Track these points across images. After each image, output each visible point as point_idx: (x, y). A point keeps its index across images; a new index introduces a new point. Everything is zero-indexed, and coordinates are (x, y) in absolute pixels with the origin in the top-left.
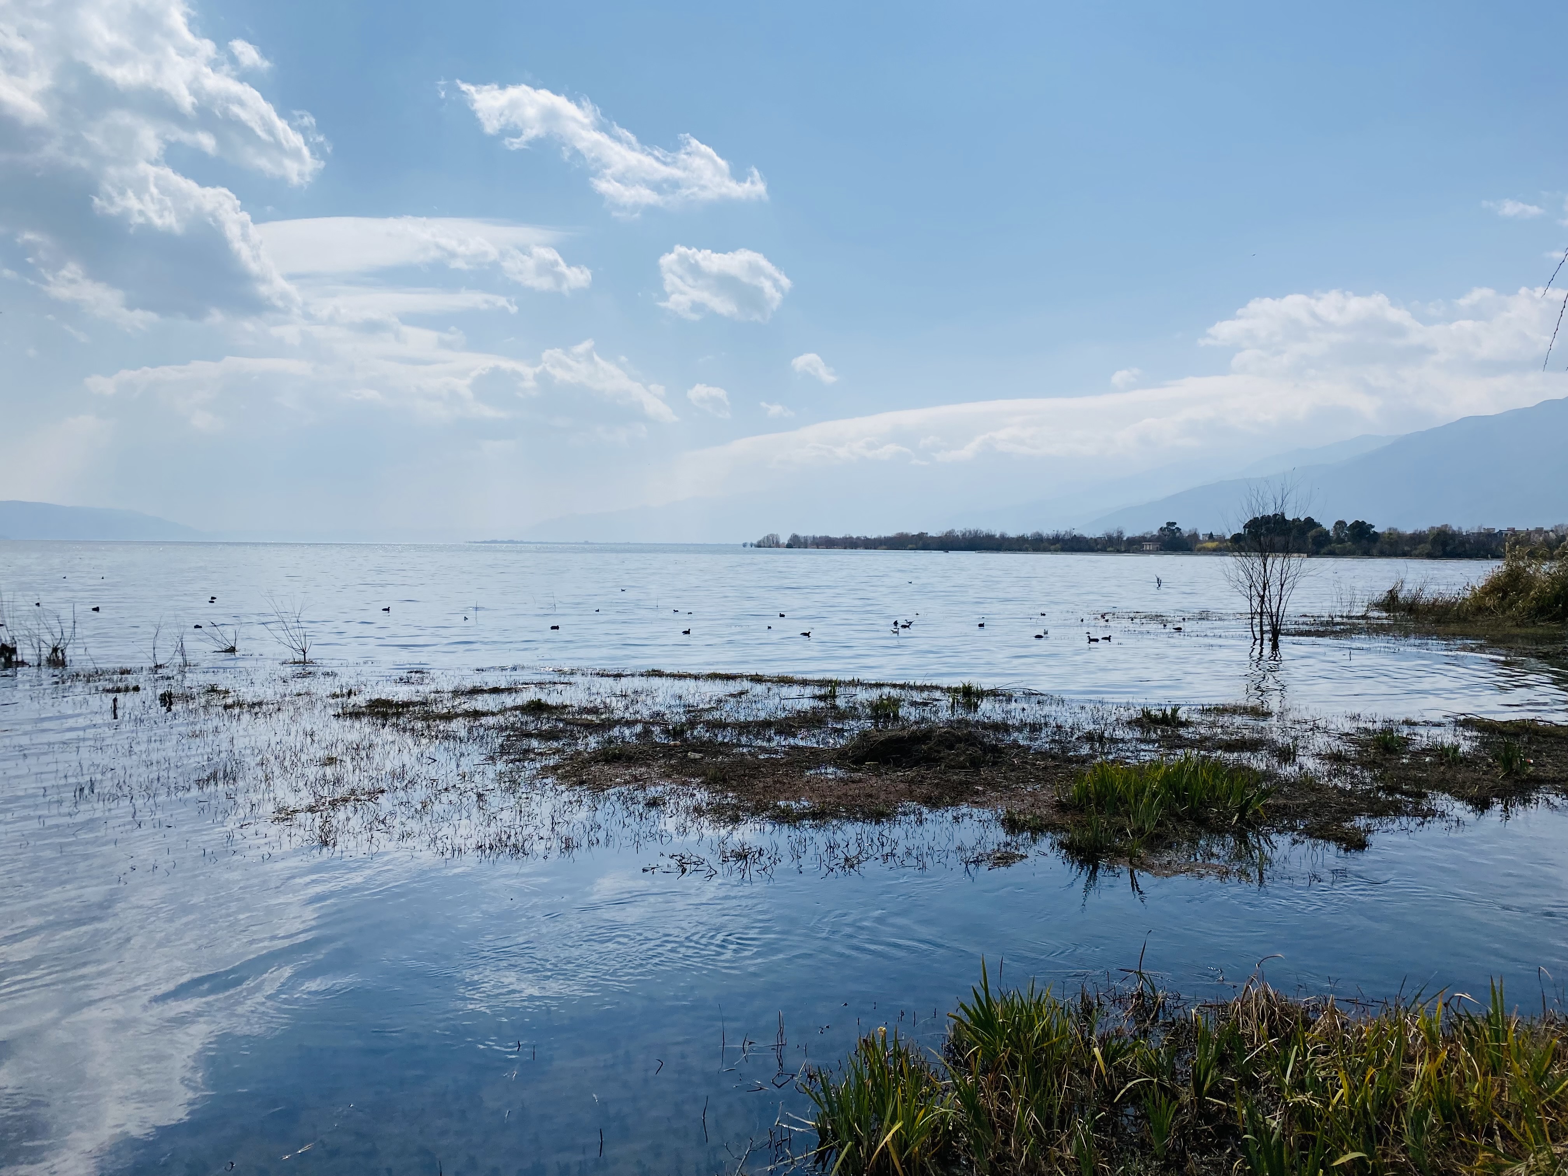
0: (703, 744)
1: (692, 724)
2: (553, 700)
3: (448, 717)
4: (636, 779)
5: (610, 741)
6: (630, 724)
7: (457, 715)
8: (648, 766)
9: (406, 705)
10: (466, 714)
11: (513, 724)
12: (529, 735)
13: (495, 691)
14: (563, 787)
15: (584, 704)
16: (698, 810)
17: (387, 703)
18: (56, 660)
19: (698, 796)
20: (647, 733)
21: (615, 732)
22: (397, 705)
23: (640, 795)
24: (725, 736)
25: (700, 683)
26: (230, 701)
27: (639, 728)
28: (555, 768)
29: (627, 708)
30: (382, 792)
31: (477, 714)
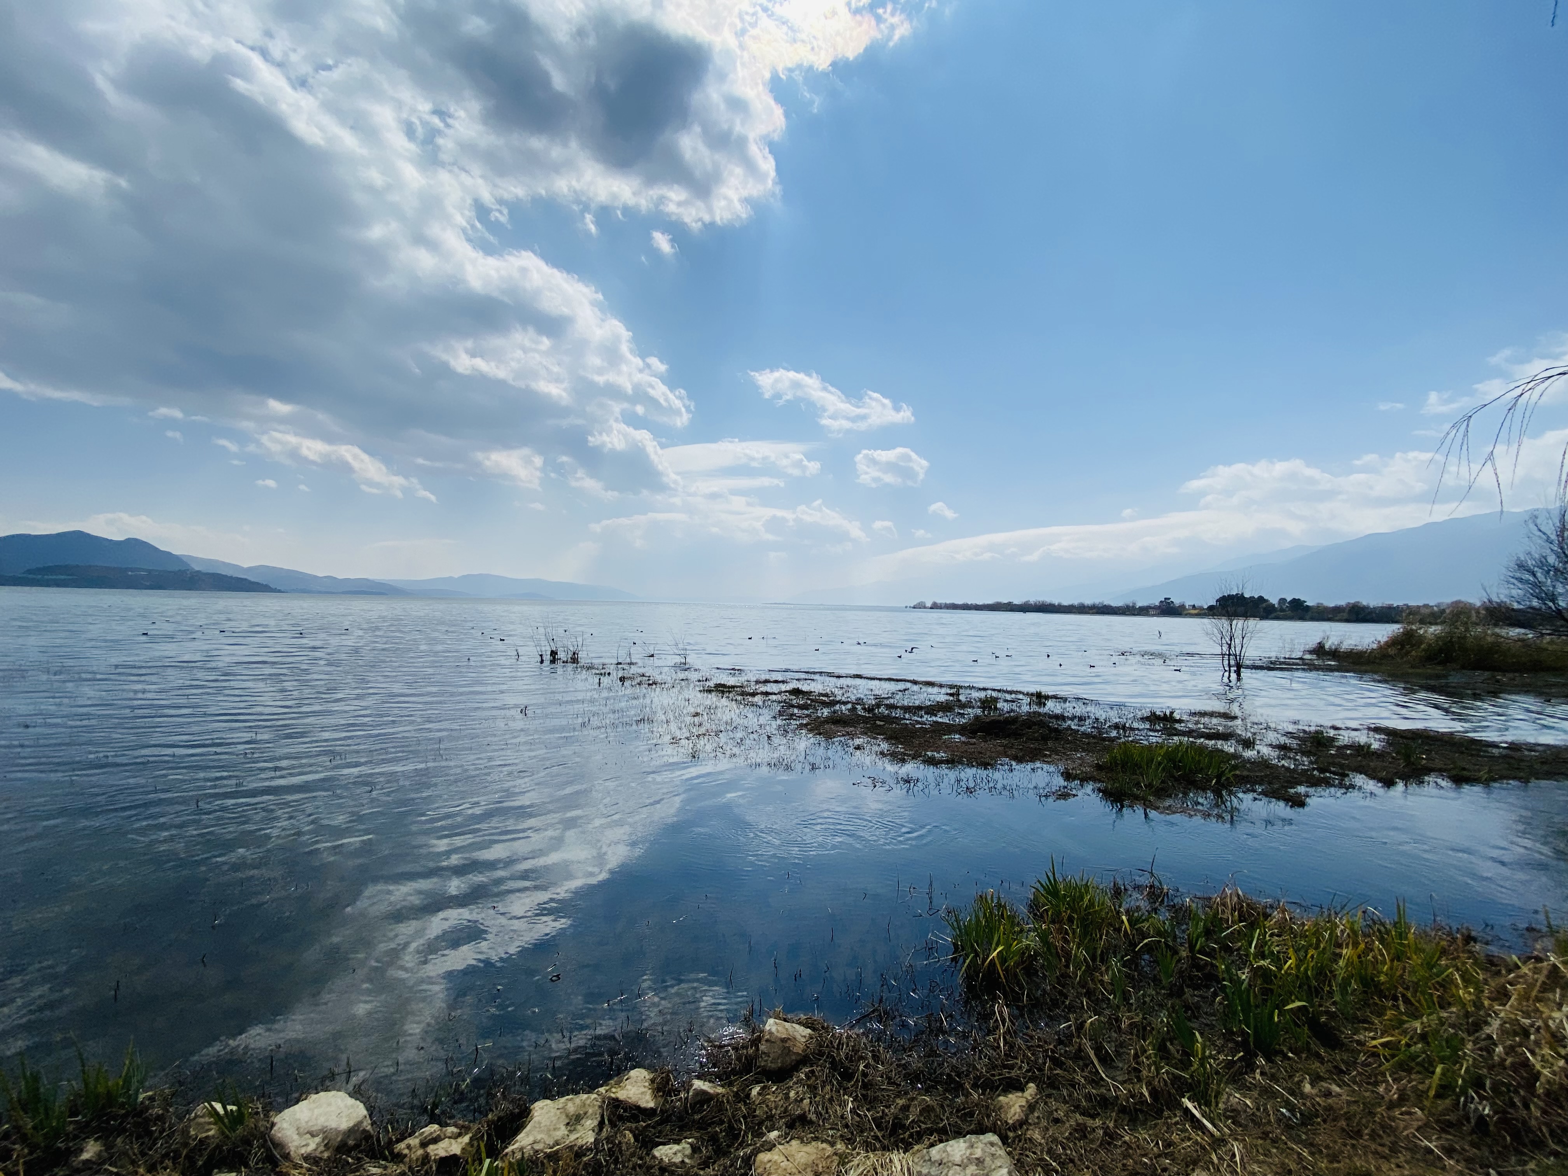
0: (884, 717)
1: (878, 706)
2: (805, 687)
3: (753, 695)
4: (848, 734)
5: (835, 712)
6: (845, 703)
7: (758, 694)
8: (855, 727)
9: (733, 687)
10: (762, 693)
11: (785, 700)
12: (793, 706)
13: (776, 682)
14: (811, 735)
15: (821, 691)
16: (882, 753)
17: (724, 686)
18: (575, 660)
19: (882, 746)
20: (854, 709)
21: (837, 707)
22: (729, 687)
23: (850, 742)
24: (898, 713)
25: (883, 682)
26: (651, 682)
27: (849, 706)
28: (806, 725)
31: (767, 694)
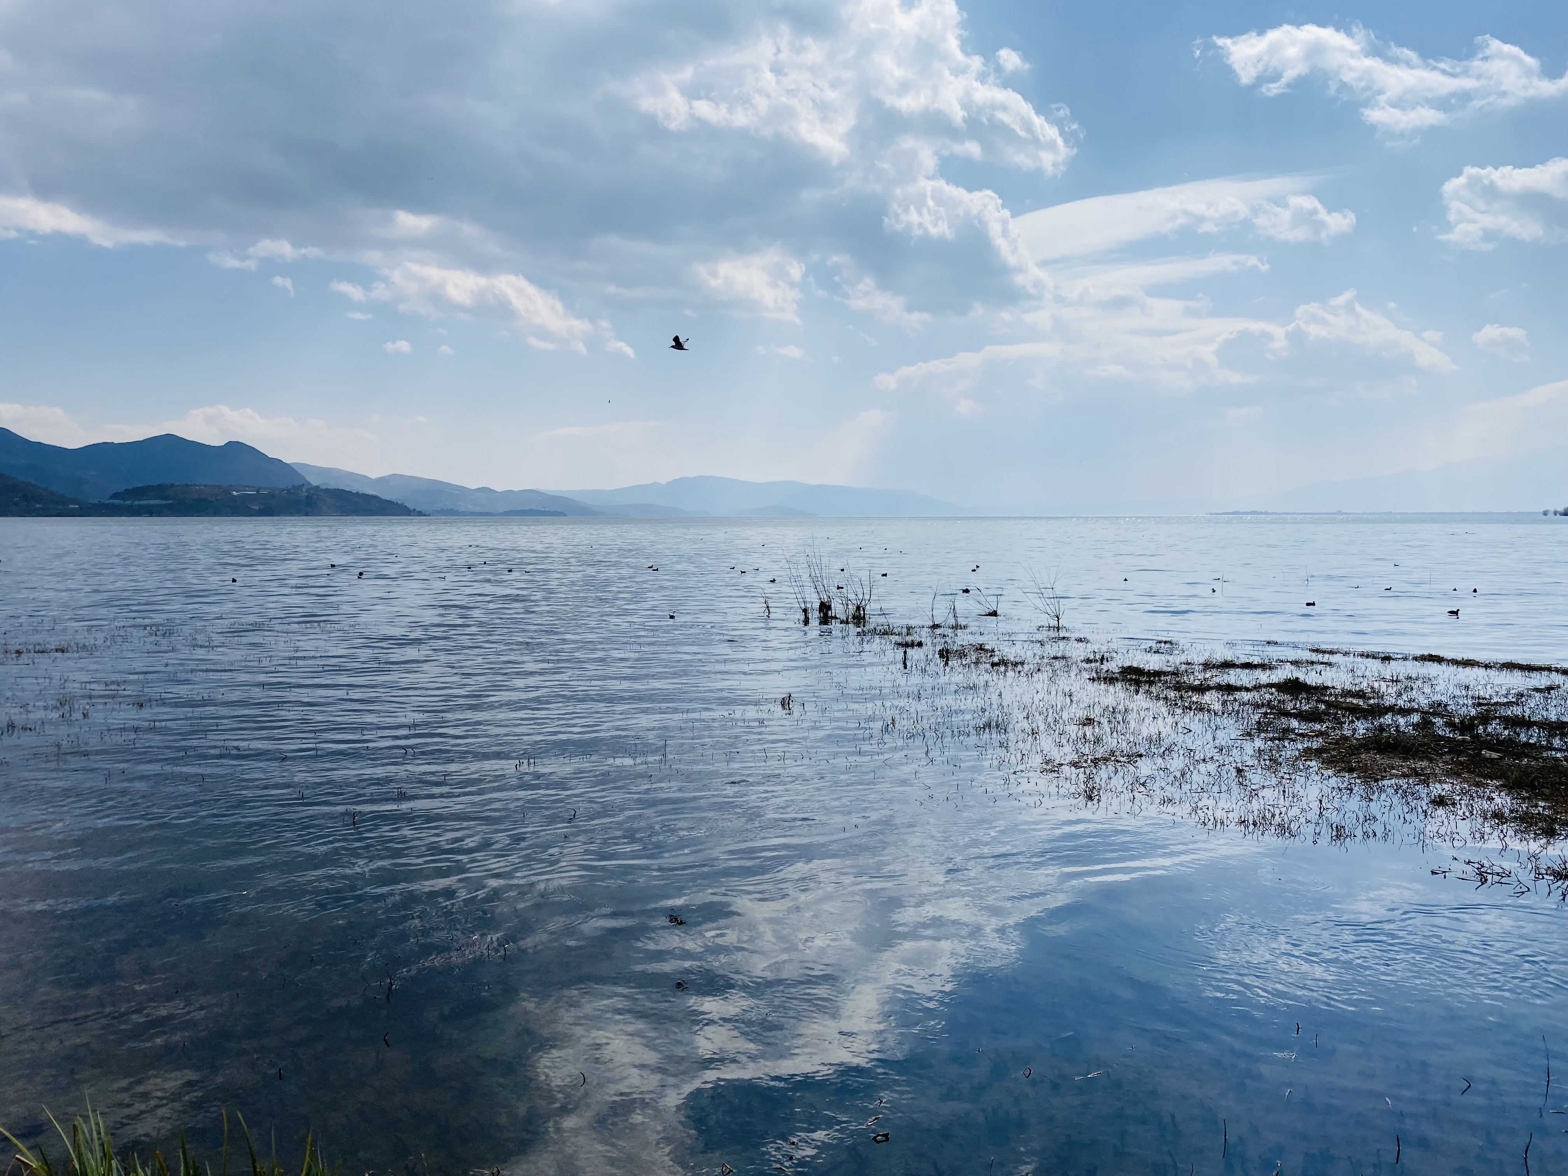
0: (1500, 742)
1: (1485, 719)
2: (1311, 678)
3: (1202, 689)
4: (1415, 773)
5: (1381, 729)
6: (1405, 712)
7: (1209, 688)
8: (1431, 760)
9: (1158, 674)
10: (1219, 688)
11: (1269, 702)
12: (1288, 714)
13: (1247, 666)
14: (1330, 772)
15: (1348, 687)
16: (1498, 816)
17: (1138, 671)
18: (859, 618)
19: (1498, 800)
20: (1425, 724)
21: (1388, 719)
22: (1149, 673)
23: (1422, 790)
24: (1533, 736)
25: (1492, 673)
26: (996, 660)
27: (1416, 718)
28: (1319, 752)
29: (1399, 695)
30: (1141, 756)
31: (1230, 689)
